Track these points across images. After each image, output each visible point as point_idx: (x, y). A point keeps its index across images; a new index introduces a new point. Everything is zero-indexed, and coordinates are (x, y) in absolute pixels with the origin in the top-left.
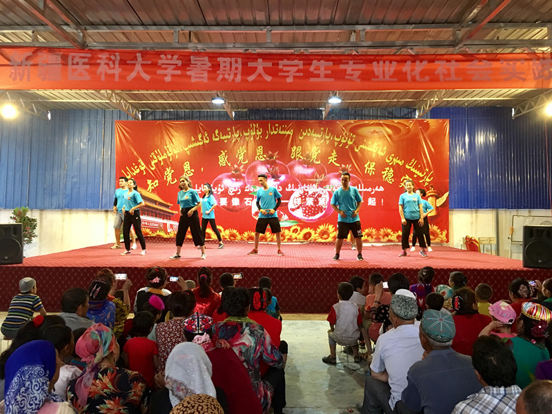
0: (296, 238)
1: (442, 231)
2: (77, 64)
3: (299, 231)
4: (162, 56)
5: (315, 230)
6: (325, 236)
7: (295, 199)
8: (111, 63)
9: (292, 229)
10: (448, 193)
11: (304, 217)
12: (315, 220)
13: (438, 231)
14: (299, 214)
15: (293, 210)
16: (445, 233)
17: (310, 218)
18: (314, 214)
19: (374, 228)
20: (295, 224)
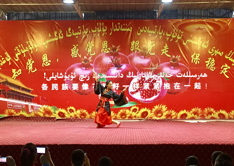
0: (135, 116)
3: (137, 111)
5: (151, 109)
6: (159, 115)
7: (134, 84)
9: (132, 109)
11: (142, 99)
12: (151, 101)
14: (138, 96)
15: (133, 93)
17: (147, 100)
18: (150, 97)
19: (199, 107)
20: (134, 104)
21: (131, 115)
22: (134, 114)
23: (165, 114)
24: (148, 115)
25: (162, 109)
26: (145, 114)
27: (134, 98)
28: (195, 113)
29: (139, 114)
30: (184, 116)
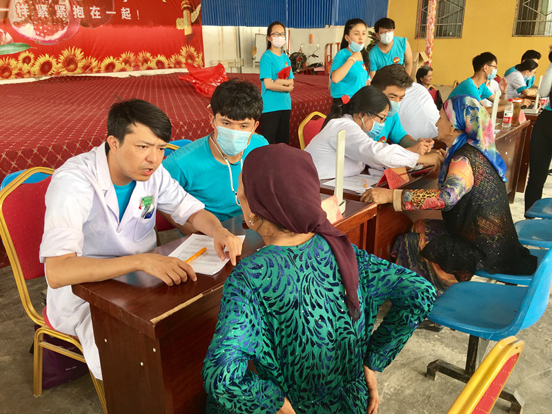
0: (29, 72)
1: (198, 53)
3: (32, 61)
5: (57, 57)
6: (72, 66)
7: (18, 7)
9: (21, 58)
10: (200, 6)
11: (38, 38)
12: (54, 41)
13: (195, 53)
14: (28, 31)
15: (18, 24)
16: (201, 55)
17: (47, 38)
18: (52, 33)
21: (21, 69)
22: (26, 67)
23: (80, 65)
24: (53, 69)
25: (74, 55)
26: (47, 67)
27: (23, 36)
28: (126, 62)
29: (36, 68)
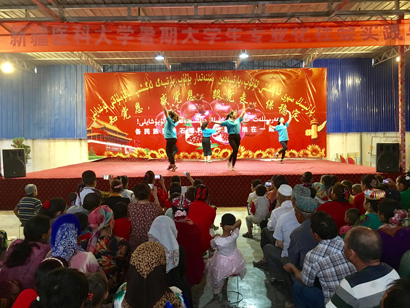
0: (217, 156)
1: (321, 149)
2: (59, 33)
4: (120, 27)
8: (83, 32)
10: (326, 121)
13: (319, 149)
15: (215, 136)
16: (323, 150)
19: (273, 148)
20: (216, 146)
22: (216, 154)
23: (243, 154)
26: (226, 155)
27: (216, 141)
28: (269, 153)
29: (221, 154)
30: (260, 156)
